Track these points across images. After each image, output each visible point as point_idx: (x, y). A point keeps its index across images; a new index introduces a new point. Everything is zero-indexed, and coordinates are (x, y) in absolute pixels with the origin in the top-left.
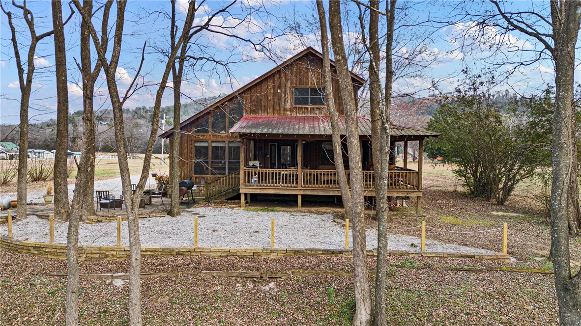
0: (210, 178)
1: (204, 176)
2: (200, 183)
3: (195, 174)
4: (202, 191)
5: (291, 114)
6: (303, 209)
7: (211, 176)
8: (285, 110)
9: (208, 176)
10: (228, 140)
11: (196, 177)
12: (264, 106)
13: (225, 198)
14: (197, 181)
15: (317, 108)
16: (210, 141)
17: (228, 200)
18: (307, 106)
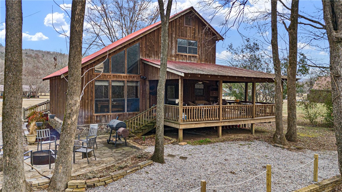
0: (111, 115)
1: (105, 114)
2: (100, 121)
3: (96, 113)
4: (103, 129)
5: (175, 60)
6: (225, 137)
7: (112, 114)
8: (171, 56)
9: (108, 114)
10: (127, 80)
11: (97, 116)
12: (156, 51)
13: (141, 134)
14: (98, 119)
15: (192, 56)
16: (110, 81)
17: (145, 135)
18: (186, 54)
